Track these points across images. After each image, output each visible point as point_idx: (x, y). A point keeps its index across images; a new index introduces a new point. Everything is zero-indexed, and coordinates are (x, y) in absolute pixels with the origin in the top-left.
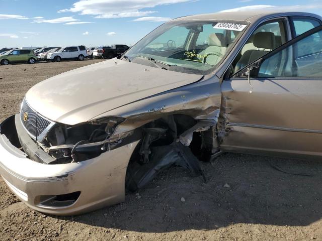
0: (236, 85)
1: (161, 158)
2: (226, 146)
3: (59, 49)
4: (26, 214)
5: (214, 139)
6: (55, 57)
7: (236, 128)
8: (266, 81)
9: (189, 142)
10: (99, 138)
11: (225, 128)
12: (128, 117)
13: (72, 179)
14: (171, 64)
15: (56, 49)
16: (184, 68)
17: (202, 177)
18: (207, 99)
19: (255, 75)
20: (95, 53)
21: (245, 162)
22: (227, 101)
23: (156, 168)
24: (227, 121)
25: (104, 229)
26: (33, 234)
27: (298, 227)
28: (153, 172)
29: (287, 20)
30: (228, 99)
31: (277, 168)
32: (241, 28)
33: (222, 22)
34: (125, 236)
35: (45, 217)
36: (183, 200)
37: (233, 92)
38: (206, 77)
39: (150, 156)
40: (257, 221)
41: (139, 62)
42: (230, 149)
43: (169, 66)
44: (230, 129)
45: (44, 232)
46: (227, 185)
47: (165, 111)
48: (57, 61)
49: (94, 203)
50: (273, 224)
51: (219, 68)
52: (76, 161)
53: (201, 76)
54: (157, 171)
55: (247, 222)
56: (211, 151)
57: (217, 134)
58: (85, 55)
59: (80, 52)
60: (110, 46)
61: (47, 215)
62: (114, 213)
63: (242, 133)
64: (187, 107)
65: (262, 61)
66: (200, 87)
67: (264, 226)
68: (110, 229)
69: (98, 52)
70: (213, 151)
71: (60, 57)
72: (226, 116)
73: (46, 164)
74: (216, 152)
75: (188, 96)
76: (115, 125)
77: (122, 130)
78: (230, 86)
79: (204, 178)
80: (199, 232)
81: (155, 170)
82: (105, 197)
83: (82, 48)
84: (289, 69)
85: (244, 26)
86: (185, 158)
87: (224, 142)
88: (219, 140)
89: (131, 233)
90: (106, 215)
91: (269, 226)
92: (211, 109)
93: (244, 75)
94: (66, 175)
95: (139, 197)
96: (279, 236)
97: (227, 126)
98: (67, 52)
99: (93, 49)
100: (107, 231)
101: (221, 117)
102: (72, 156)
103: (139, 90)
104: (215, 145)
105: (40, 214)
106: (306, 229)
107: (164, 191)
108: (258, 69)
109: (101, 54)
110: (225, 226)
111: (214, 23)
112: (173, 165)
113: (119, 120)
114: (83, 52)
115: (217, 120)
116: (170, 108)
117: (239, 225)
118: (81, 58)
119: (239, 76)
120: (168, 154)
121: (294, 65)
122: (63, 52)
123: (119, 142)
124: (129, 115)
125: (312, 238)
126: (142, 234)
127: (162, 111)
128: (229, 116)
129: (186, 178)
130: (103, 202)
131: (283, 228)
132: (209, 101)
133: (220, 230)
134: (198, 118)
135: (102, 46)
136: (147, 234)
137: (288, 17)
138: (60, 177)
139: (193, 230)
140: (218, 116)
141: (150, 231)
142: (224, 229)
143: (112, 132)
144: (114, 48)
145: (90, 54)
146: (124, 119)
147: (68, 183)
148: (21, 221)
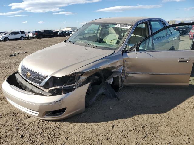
0: (130, 55)
1: (98, 90)
2: (125, 83)
3: (7, 33)
4: (38, 122)
5: (120, 81)
6: (5, 38)
7: (130, 75)
8: (143, 52)
9: (111, 82)
10: (71, 82)
11: (125, 75)
12: (86, 72)
13: (63, 102)
14: (97, 45)
15: (5, 33)
16: (104, 47)
17: (116, 98)
18: (117, 62)
19: (138, 50)
20: (31, 35)
21: (134, 90)
22: (126, 62)
23: (96, 95)
24: (126, 72)
25: (79, 123)
26: (46, 129)
27: (161, 114)
28: (95, 97)
29: (148, 22)
30: (126, 61)
31: (149, 92)
32: (129, 27)
33: (119, 24)
34: (90, 125)
35: (49, 122)
36: (111, 108)
37: (128, 58)
38: (116, 52)
39: (92, 90)
40: (144, 114)
41: (79, 44)
42: (127, 85)
43: (96, 46)
44: (127, 75)
45: (51, 128)
46: (128, 101)
47: (101, 68)
48: (6, 41)
49: (72, 113)
50: (151, 114)
51: (121, 47)
52: (64, 94)
53: (113, 51)
54: (97, 97)
55: (140, 114)
56: (118, 87)
57: (121, 78)
58: (25, 37)
59: (21, 35)
60: (40, 30)
61: (49, 121)
62: (81, 117)
63: (133, 77)
64: (109, 66)
65: (140, 44)
66: (114, 56)
67: (148, 115)
68: (82, 123)
69: (33, 34)
70: (119, 86)
71: (8, 38)
72: (125, 69)
73: (48, 96)
74: (121, 87)
75: (109, 61)
76: (80, 76)
77: (83, 78)
78: (127, 56)
79: (118, 99)
80: (121, 120)
81: (96, 96)
82: (76, 110)
83: (22, 32)
84: (150, 45)
85: (130, 26)
86: (108, 90)
87: (125, 81)
88: (122, 81)
89: (92, 124)
90: (77, 118)
91: (150, 115)
92: (119, 66)
93: (133, 50)
94: (60, 100)
95: (90, 109)
96: (154, 118)
97: (126, 74)
98: (12, 34)
99: (29, 32)
100: (81, 124)
101: (123, 70)
102: (62, 91)
103: (87, 59)
104: (120, 83)
105: (45, 121)
106: (165, 114)
107: (101, 106)
108: (139, 47)
109: (35, 36)
110: (132, 117)
111: (115, 24)
112: (103, 94)
113: (82, 73)
114: (23, 35)
115: (122, 71)
116: (103, 67)
117: (138, 116)
118: (22, 39)
119: (130, 51)
120: (101, 89)
121: (153, 43)
122: (10, 35)
123: (81, 84)
124: (86, 71)
125: (167, 117)
126: (97, 123)
127: (100, 68)
128: (127, 69)
129: (109, 100)
130: (75, 112)
131: (155, 115)
132: (118, 63)
133: (130, 118)
134: (113, 71)
135: (35, 31)
136: (99, 123)
137: (149, 21)
138: (57, 101)
139: (119, 120)
140: (122, 69)
141: (100, 122)
142: (132, 118)
143: (79, 79)
144: (43, 31)
145: (27, 36)
146: (84, 73)
147: (61, 104)
148: (37, 125)
